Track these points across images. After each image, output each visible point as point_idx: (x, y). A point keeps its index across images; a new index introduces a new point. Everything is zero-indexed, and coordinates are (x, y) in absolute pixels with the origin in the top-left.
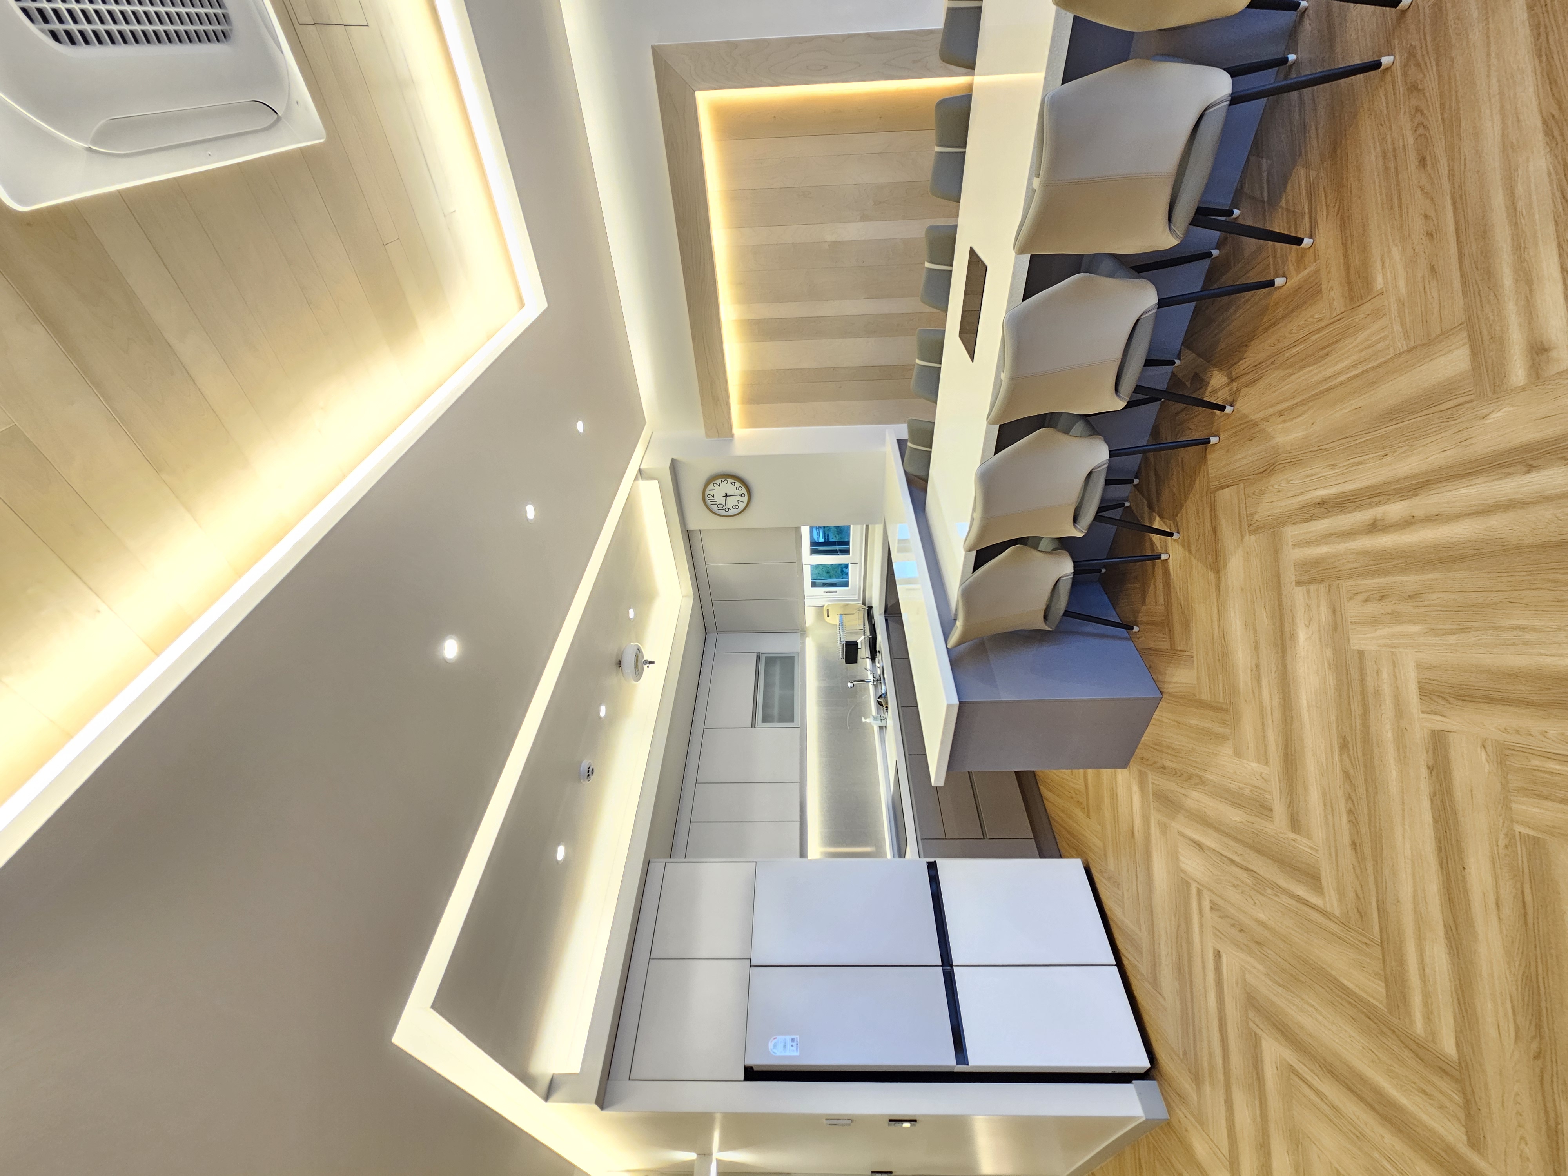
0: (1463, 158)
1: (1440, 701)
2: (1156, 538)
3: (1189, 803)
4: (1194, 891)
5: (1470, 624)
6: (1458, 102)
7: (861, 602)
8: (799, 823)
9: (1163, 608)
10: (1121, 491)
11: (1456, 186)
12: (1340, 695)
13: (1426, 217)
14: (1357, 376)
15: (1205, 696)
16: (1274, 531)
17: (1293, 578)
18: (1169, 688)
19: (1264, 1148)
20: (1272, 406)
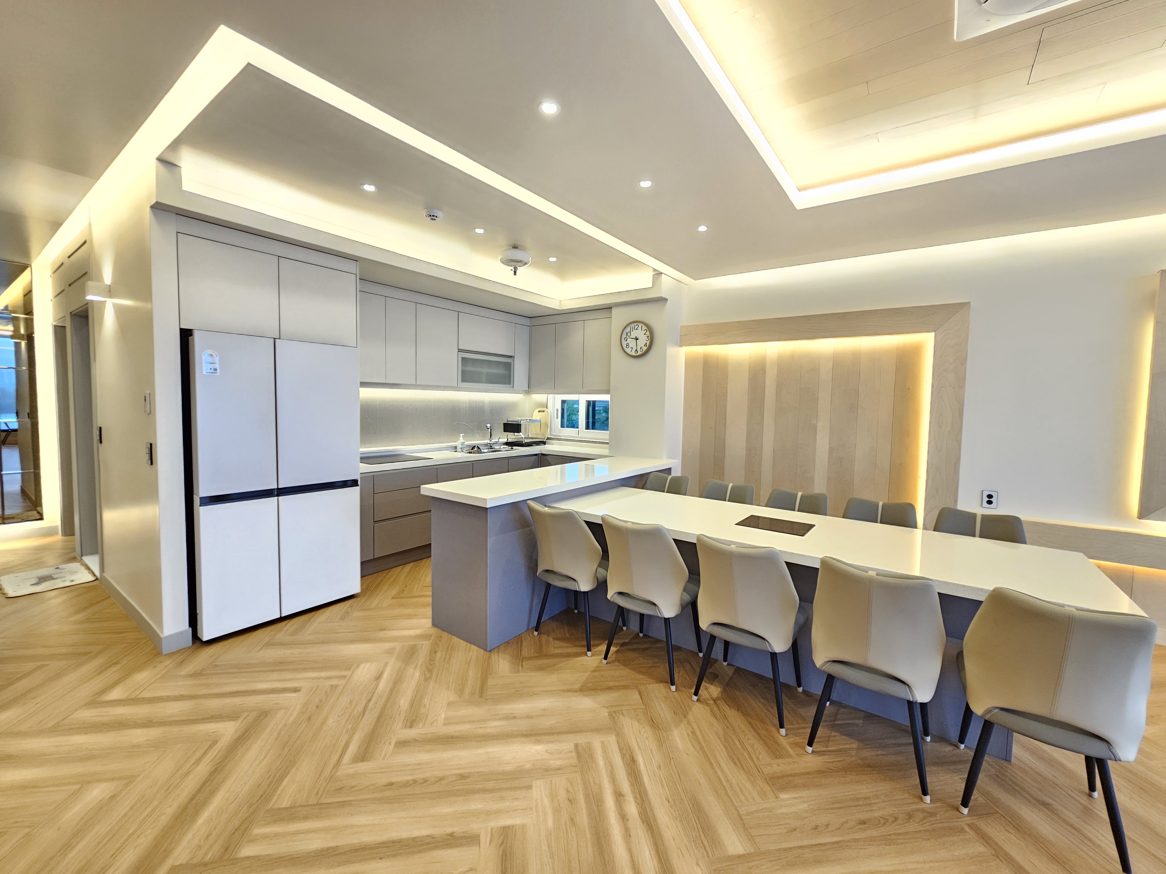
0: (865, 847)
1: (501, 839)
2: (603, 648)
3: (410, 670)
4: (344, 673)
5: (556, 858)
6: (902, 844)
7: (549, 437)
8: (385, 382)
9: (553, 653)
10: (634, 625)
11: (849, 844)
12: (499, 774)
13: (827, 825)
14: (721, 782)
15: (491, 682)
16: (612, 729)
17: (580, 742)
18: (494, 657)
19: (148, 723)
20: (698, 727)
